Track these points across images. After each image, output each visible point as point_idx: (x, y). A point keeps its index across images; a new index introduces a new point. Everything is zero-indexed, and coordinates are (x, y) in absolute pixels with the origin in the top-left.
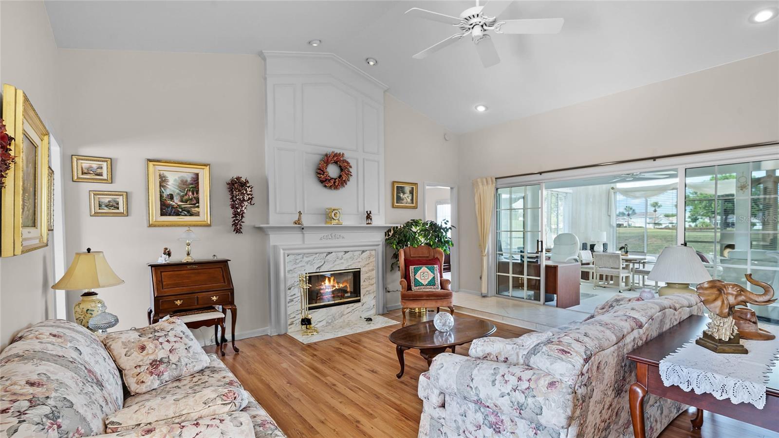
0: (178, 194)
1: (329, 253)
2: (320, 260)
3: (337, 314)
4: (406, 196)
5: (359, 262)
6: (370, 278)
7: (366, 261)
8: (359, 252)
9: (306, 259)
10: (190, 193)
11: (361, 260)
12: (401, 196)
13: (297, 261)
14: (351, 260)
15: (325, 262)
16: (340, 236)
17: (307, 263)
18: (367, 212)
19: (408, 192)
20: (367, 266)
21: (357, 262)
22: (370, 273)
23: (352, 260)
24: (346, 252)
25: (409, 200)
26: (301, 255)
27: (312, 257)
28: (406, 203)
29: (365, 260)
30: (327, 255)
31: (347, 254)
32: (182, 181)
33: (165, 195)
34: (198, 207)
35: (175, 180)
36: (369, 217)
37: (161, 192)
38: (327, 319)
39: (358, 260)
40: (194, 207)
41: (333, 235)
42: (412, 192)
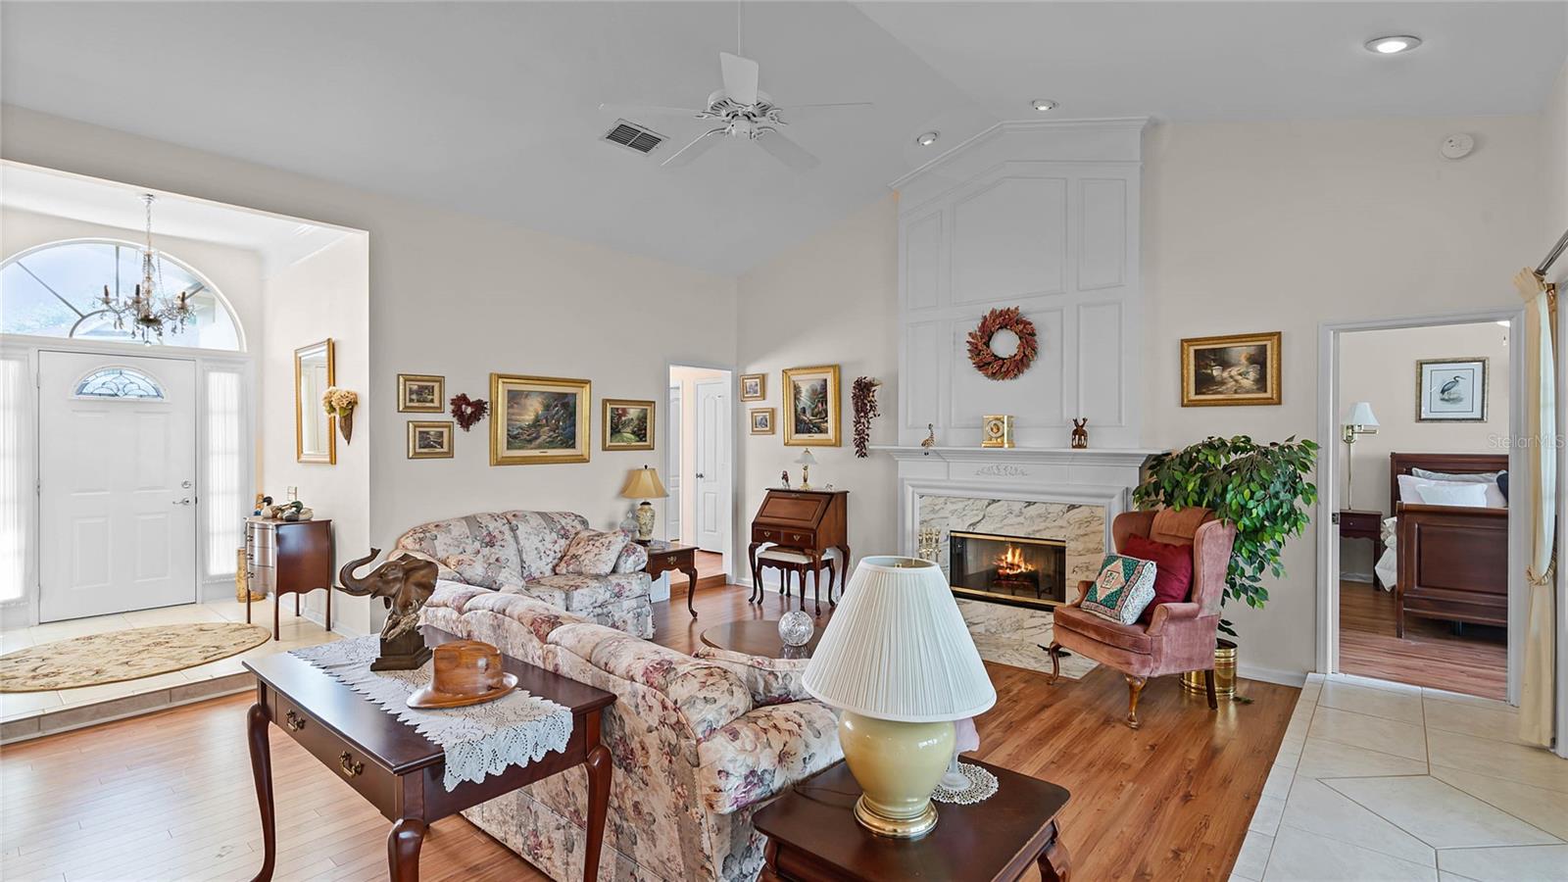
0: (810, 406)
1: (994, 501)
2: (975, 512)
3: (1008, 622)
4: (1232, 373)
5: (1062, 527)
6: (1090, 568)
7: (1079, 528)
8: (1061, 507)
9: (950, 507)
10: (820, 405)
11: (1065, 524)
12: (1215, 373)
13: (937, 508)
14: (1041, 520)
15: (984, 517)
16: (1016, 470)
17: (953, 512)
18: (1076, 421)
19: (1244, 361)
20: (1081, 539)
21: (1055, 527)
22: (1089, 555)
23: (1045, 521)
24: (1029, 504)
25: (1248, 383)
26: (943, 499)
27: (960, 504)
28: (1236, 392)
29: (1077, 526)
30: (989, 504)
31: (1031, 507)
32: (813, 390)
33: (799, 409)
34: (827, 421)
35: (807, 390)
36: (1079, 432)
37: (796, 406)
38: (986, 624)
39: (1060, 522)
40: (823, 423)
41: (1002, 467)
42: (1259, 360)
